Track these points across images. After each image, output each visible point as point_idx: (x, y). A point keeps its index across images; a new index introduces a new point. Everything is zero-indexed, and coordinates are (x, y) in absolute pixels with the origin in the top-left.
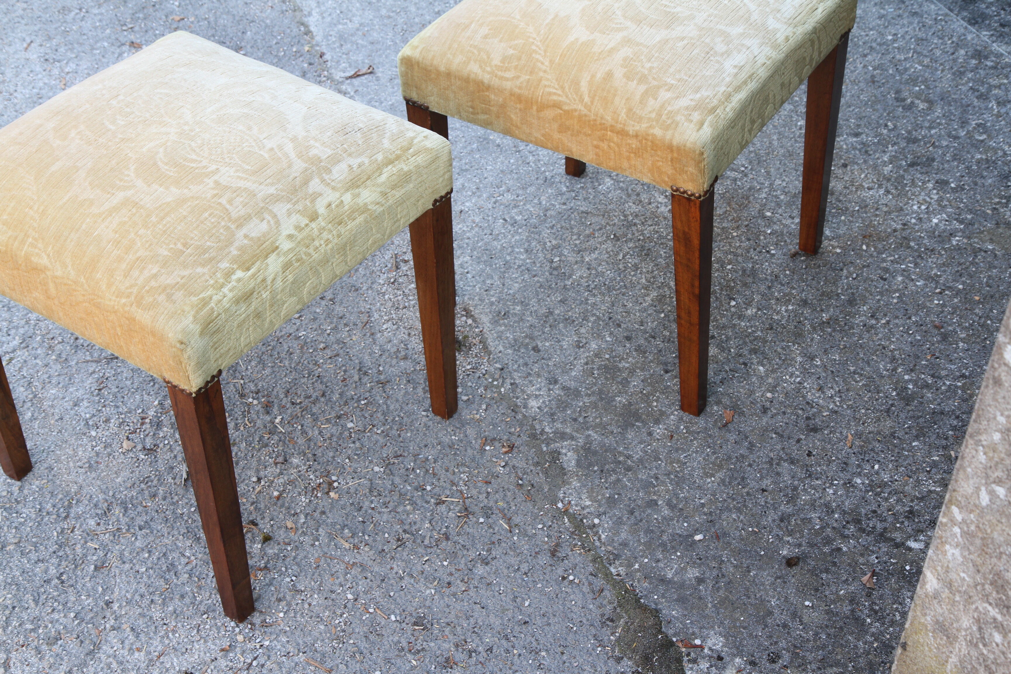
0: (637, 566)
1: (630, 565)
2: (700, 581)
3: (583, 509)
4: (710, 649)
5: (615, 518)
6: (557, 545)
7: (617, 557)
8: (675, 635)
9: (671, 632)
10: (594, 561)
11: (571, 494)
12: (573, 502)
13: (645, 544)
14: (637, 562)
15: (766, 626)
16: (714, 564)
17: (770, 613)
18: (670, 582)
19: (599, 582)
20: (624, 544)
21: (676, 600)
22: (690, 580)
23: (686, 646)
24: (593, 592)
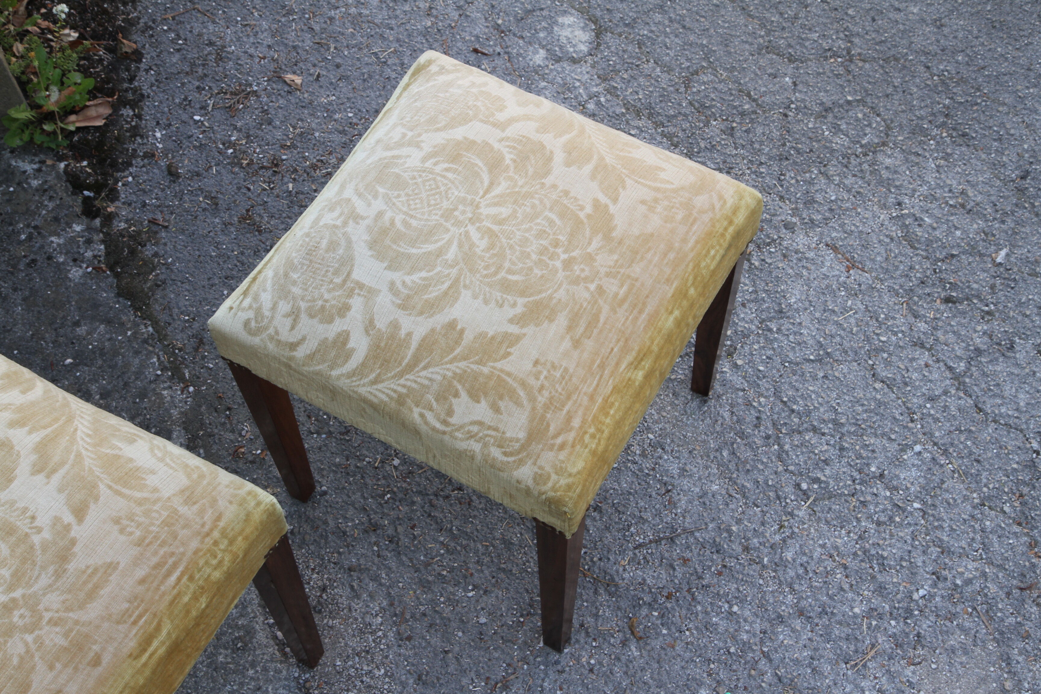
0: (129, 333)
1: (134, 334)
2: (77, 324)
3: (171, 388)
4: (81, 267)
5: (142, 377)
6: (196, 349)
7: (145, 341)
8: (108, 276)
9: (110, 280)
10: (166, 335)
11: (180, 401)
12: (179, 392)
13: (119, 354)
14: (129, 337)
15: (31, 288)
16: (61, 339)
17: (24, 299)
18: (102, 322)
19: (163, 317)
20: (137, 353)
21: (100, 305)
22: (85, 324)
23: (101, 268)
24: (170, 308)
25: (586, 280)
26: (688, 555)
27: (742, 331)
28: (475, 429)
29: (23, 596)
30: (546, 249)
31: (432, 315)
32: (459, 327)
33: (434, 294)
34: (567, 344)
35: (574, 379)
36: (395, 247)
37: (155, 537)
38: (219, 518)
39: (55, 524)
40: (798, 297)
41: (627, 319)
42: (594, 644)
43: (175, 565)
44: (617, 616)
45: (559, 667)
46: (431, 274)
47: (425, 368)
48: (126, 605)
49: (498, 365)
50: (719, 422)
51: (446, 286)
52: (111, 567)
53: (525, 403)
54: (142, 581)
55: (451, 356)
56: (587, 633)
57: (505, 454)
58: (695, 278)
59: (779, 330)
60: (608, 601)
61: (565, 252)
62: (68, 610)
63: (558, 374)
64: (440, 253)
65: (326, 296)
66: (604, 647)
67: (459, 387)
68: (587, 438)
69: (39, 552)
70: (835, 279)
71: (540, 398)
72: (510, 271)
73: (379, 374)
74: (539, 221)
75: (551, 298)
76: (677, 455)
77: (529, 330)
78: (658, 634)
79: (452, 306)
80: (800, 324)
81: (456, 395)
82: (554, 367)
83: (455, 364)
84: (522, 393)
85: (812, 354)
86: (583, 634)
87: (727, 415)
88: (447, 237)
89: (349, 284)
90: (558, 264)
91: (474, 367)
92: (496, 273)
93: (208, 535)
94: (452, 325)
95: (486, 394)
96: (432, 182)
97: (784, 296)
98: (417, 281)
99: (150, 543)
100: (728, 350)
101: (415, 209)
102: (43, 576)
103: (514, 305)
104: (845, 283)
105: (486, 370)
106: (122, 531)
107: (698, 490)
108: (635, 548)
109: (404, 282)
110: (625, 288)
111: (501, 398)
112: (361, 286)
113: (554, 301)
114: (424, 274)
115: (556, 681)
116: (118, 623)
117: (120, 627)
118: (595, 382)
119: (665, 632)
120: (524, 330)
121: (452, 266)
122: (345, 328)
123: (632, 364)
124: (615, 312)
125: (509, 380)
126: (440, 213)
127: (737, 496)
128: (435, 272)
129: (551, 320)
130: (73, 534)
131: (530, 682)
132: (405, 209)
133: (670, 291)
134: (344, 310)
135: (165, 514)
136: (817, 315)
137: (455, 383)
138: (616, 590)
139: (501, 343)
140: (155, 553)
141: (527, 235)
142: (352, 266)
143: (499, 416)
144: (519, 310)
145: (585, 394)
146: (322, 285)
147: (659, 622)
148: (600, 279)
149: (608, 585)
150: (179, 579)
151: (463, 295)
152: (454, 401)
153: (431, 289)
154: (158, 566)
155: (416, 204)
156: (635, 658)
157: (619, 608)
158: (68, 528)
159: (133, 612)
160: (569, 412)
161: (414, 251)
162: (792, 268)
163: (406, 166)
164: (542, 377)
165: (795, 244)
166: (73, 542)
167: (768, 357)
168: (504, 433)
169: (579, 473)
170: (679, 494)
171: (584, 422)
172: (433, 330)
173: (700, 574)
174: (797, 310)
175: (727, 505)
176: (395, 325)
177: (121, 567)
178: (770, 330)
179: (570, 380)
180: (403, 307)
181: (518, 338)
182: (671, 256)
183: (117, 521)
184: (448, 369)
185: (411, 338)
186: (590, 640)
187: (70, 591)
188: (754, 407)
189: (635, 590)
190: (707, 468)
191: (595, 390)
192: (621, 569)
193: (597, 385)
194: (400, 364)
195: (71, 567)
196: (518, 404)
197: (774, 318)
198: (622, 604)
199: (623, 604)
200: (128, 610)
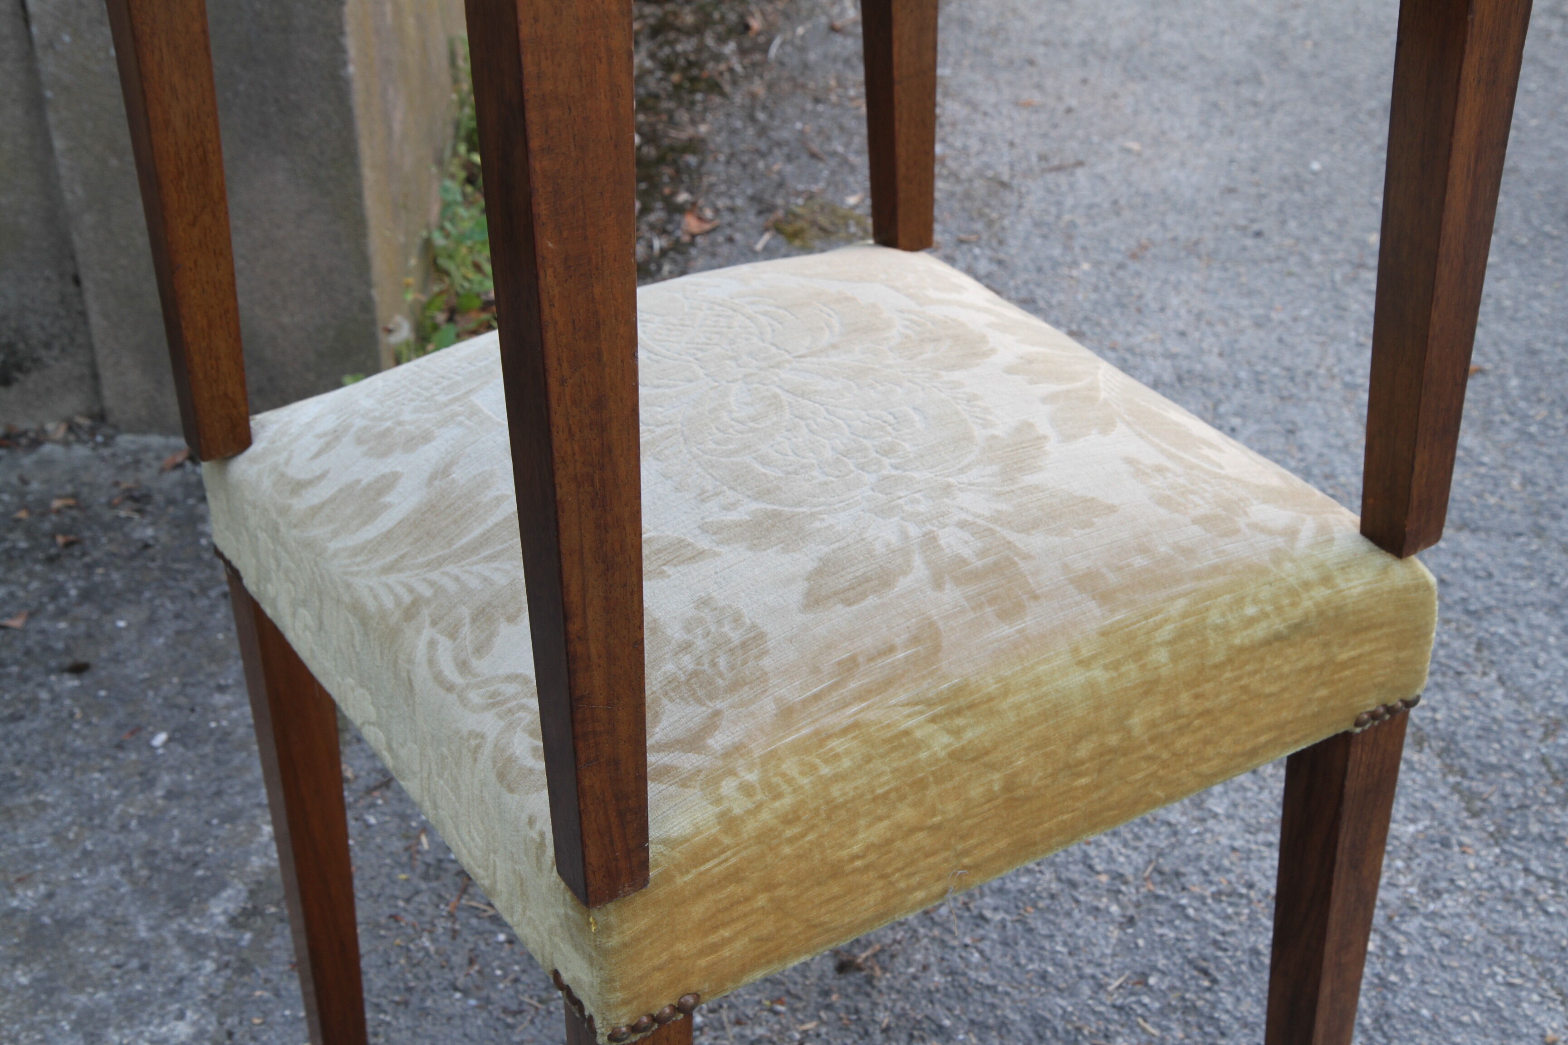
25: (909, 516)
30: (862, 451)
34: (792, 595)
41: (961, 612)
47: (488, 559)
58: (1181, 635)
61: (898, 466)
65: (408, 417)
68: (729, 786)
72: (762, 459)
73: (404, 556)
74: (883, 412)
75: (815, 518)
77: (731, 550)
90: (870, 478)
92: (734, 453)
96: (723, 320)
103: (731, 506)
118: (815, 690)
120: (721, 548)
122: (400, 469)
123: (928, 705)
124: (939, 588)
126: (701, 354)
129: (789, 549)
133: (1101, 620)
134: (418, 441)
144: (736, 516)
145: (776, 699)
146: (411, 400)
148: (943, 526)
155: (669, 335)
163: (701, 293)
171: (741, 750)
179: (758, 658)
181: (699, 556)
182: (1139, 561)
191: (806, 703)
193: (816, 698)
194: (450, 544)
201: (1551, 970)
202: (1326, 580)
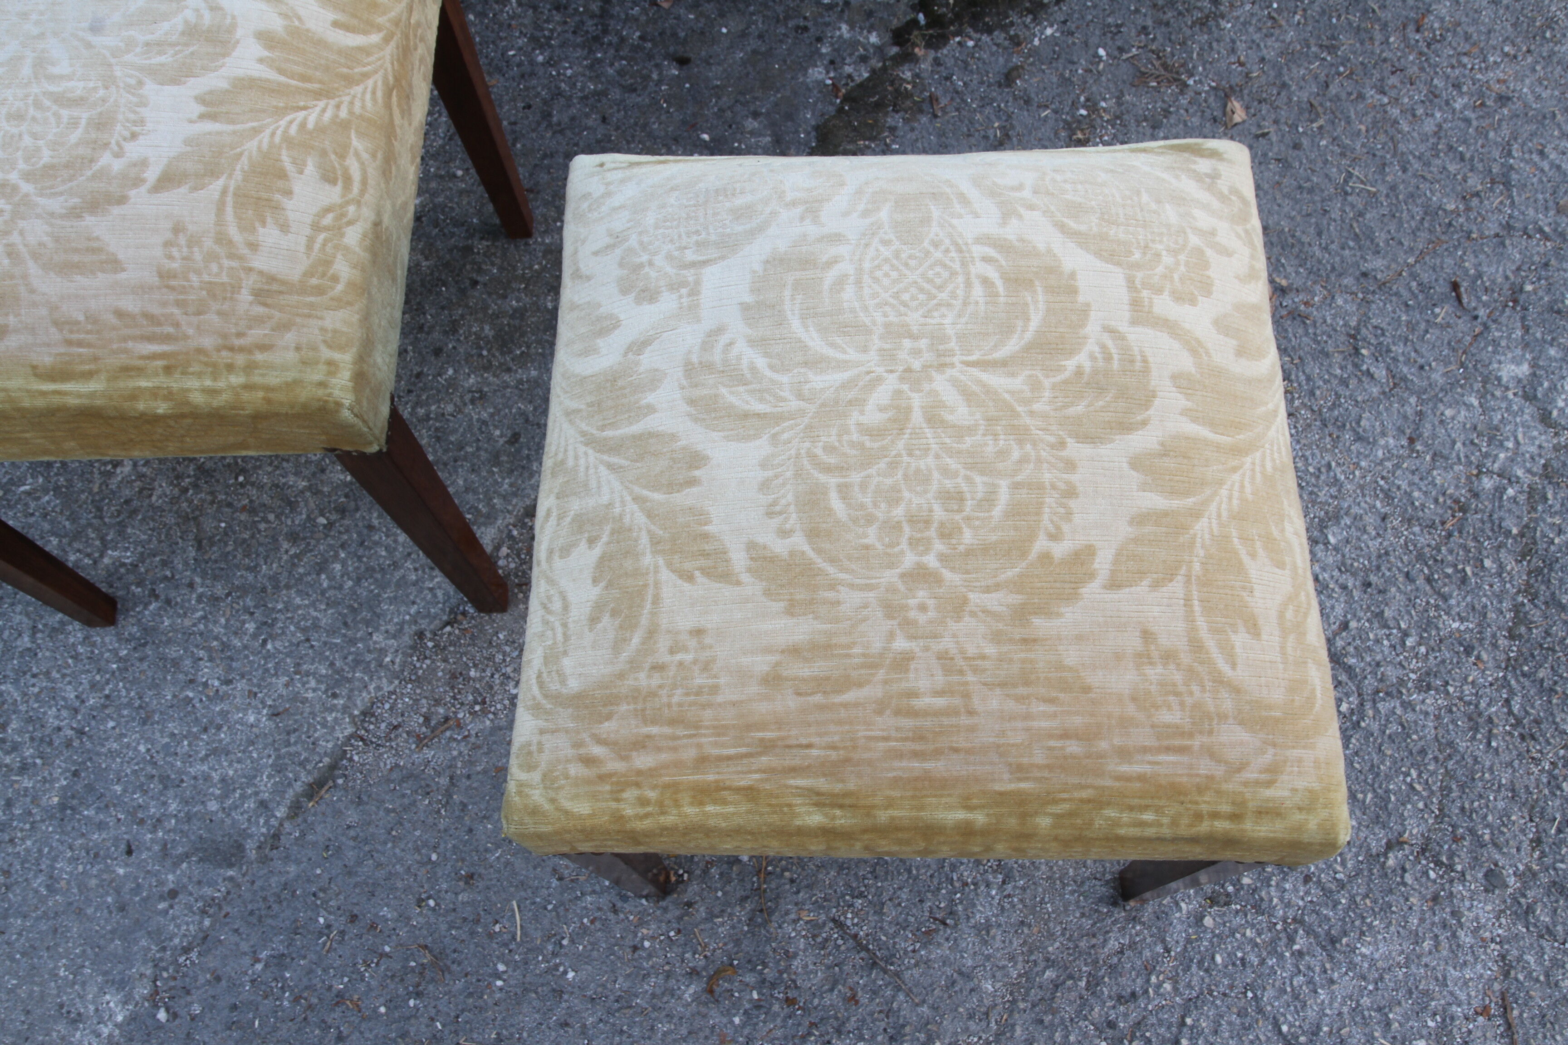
2: (755, 115)
4: (827, 73)
8: (833, 104)
9: (831, 108)
15: (771, 48)
16: (728, 114)
17: (754, 51)
23: (839, 91)
25: (907, 624)
26: (863, 998)
27: (1262, 899)
28: (557, 605)
29: (27, 195)
30: (927, 522)
31: (696, 420)
32: (697, 473)
33: (733, 399)
34: (761, 664)
35: (708, 714)
36: (787, 293)
37: (184, 287)
38: (264, 348)
39: (135, 165)
40: (1377, 956)
41: (886, 739)
42: (672, 934)
43: (167, 338)
44: (725, 944)
45: (619, 904)
46: (768, 373)
47: (610, 467)
48: (81, 318)
49: (665, 575)
50: (1094, 941)
51: (760, 408)
52: (115, 264)
53: (624, 656)
54: (120, 314)
55: (645, 493)
56: (680, 919)
57: (539, 676)
58: (1072, 814)
59: (1300, 954)
60: (740, 921)
61: (943, 558)
62: (35, 256)
63: (700, 680)
64: (816, 363)
65: (659, 260)
66: (675, 949)
67: (605, 539)
68: (630, 794)
69: (89, 173)
70: (1449, 999)
71: (642, 675)
72: (844, 490)
73: (579, 411)
74: (978, 479)
75: (832, 586)
76: (1007, 906)
77: (752, 587)
78: (728, 1014)
79: (727, 438)
80: (1332, 982)
81: (592, 541)
82: (706, 667)
83: (635, 507)
84: (636, 640)
85: (1291, 1026)
86: (678, 913)
87: (1113, 944)
88: (852, 355)
89: (689, 275)
90: (910, 560)
91: (644, 540)
92: (828, 469)
93: (231, 349)
94: (696, 460)
95: (609, 585)
96: (945, 274)
97: (1362, 933)
98: (745, 362)
99: (172, 289)
100: (1219, 894)
101: (876, 280)
102: (62, 199)
103: (784, 533)
104: (1452, 1018)
105: (647, 560)
106: (167, 244)
107: (970, 963)
108: (834, 920)
109: (731, 344)
110: (940, 702)
111: (614, 613)
112: (694, 292)
113: (830, 595)
114: (761, 362)
115: (600, 909)
116: (56, 323)
117: (53, 330)
118: (732, 751)
119: (737, 1020)
120: (745, 578)
121: (800, 396)
122: (622, 317)
123: (818, 794)
124: (880, 712)
125: (648, 606)
126: (892, 318)
127: (993, 1024)
128: (776, 376)
129: (790, 611)
130: (132, 193)
131: (582, 878)
132: (867, 265)
133: (1006, 784)
134: (648, 295)
135: (225, 279)
136: (1366, 1001)
137: (608, 529)
138: (760, 925)
139: (705, 555)
140: (164, 304)
141: (936, 475)
142: (723, 258)
143: (586, 629)
144: (780, 547)
145: (699, 746)
146: (671, 241)
147: (747, 1006)
148: (927, 649)
149: (761, 911)
150: (154, 357)
151: (758, 442)
152: (583, 545)
153: (741, 389)
154: (151, 318)
155: (886, 275)
156: (680, 998)
157: (737, 942)
158: (138, 181)
159: (78, 331)
160: (649, 736)
161: (796, 324)
162: (1422, 920)
163: (955, 222)
164: (679, 657)
165: (1467, 903)
166: (122, 200)
167: (1242, 959)
168: (565, 653)
169: (566, 812)
170: (947, 939)
171: (652, 772)
172: (673, 437)
173: (844, 1030)
174: (1352, 966)
175: (971, 1017)
176: (655, 380)
177: (123, 276)
178: (1291, 940)
179: (704, 707)
180: (689, 369)
181: (726, 577)
182: (1073, 748)
183: (177, 229)
184: (623, 502)
185: (645, 415)
186: (675, 925)
187: (57, 240)
188: (1148, 981)
189: (774, 950)
190: (1012, 958)
191: (721, 759)
192: (793, 916)
193: (729, 758)
194: (602, 428)
195: (89, 220)
196: (617, 646)
197: (1316, 936)
198: (746, 942)
199: (747, 945)
200: (78, 323)
201: (1450, 790)
202: (1235, 817)
